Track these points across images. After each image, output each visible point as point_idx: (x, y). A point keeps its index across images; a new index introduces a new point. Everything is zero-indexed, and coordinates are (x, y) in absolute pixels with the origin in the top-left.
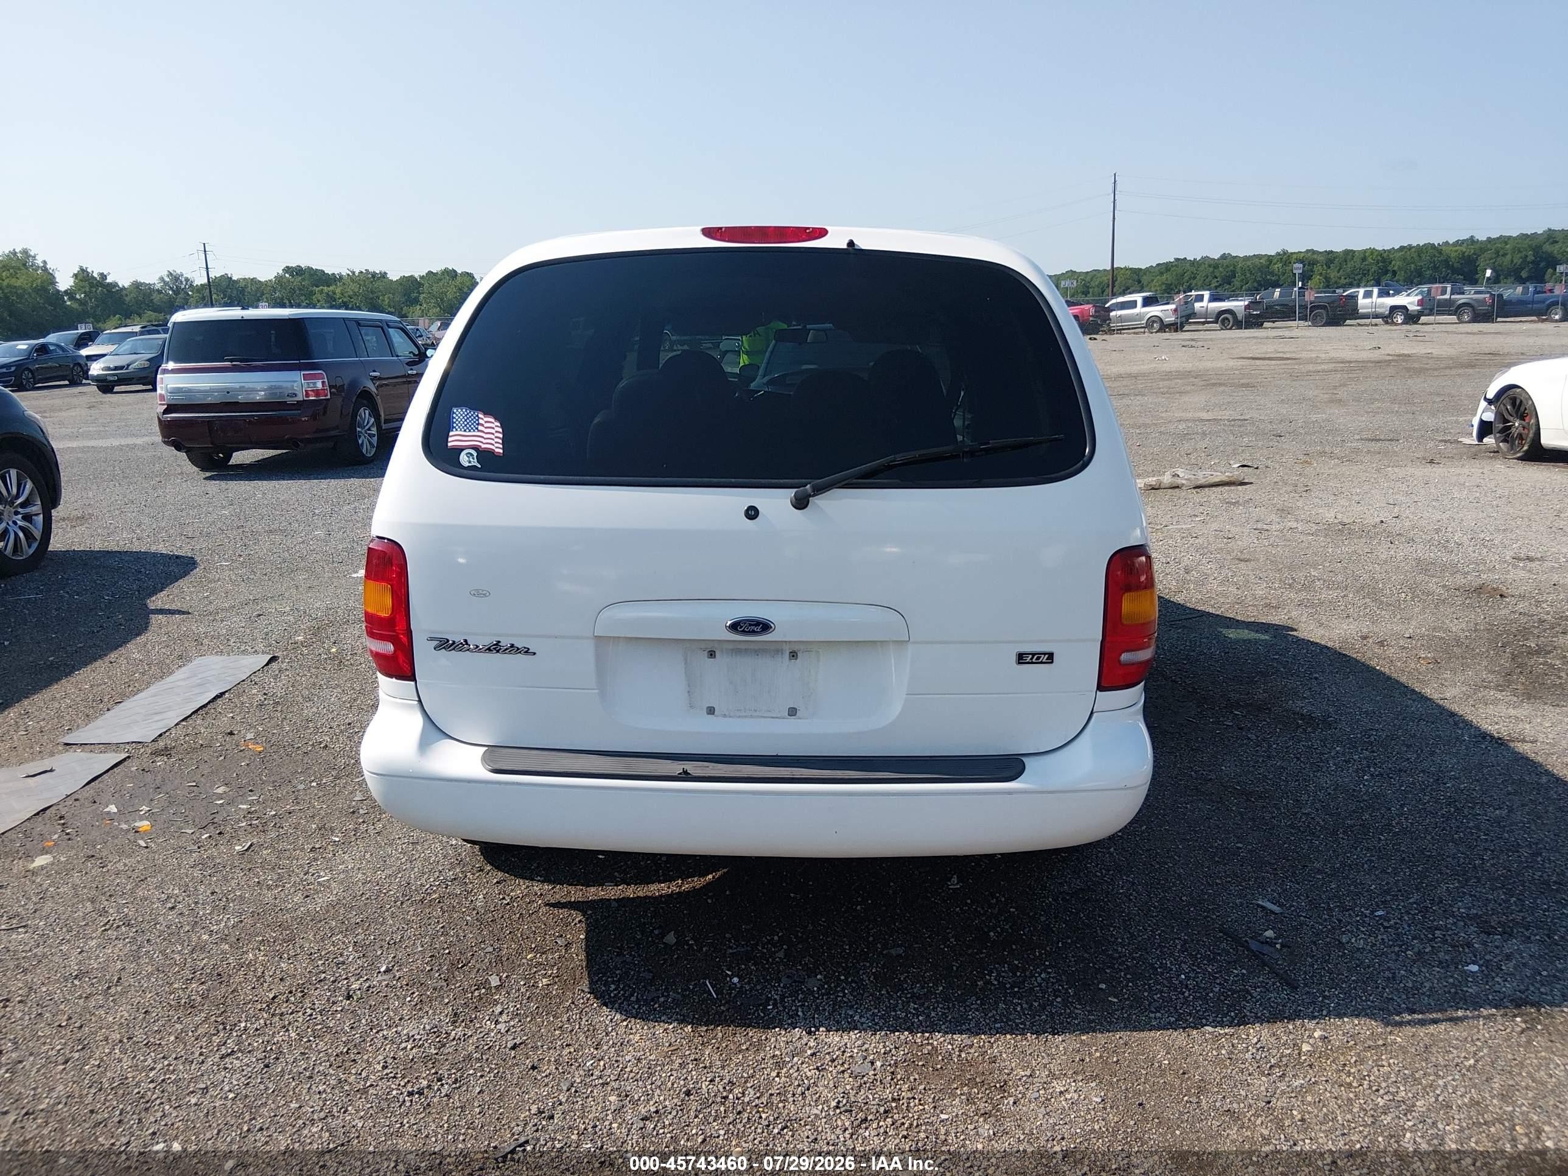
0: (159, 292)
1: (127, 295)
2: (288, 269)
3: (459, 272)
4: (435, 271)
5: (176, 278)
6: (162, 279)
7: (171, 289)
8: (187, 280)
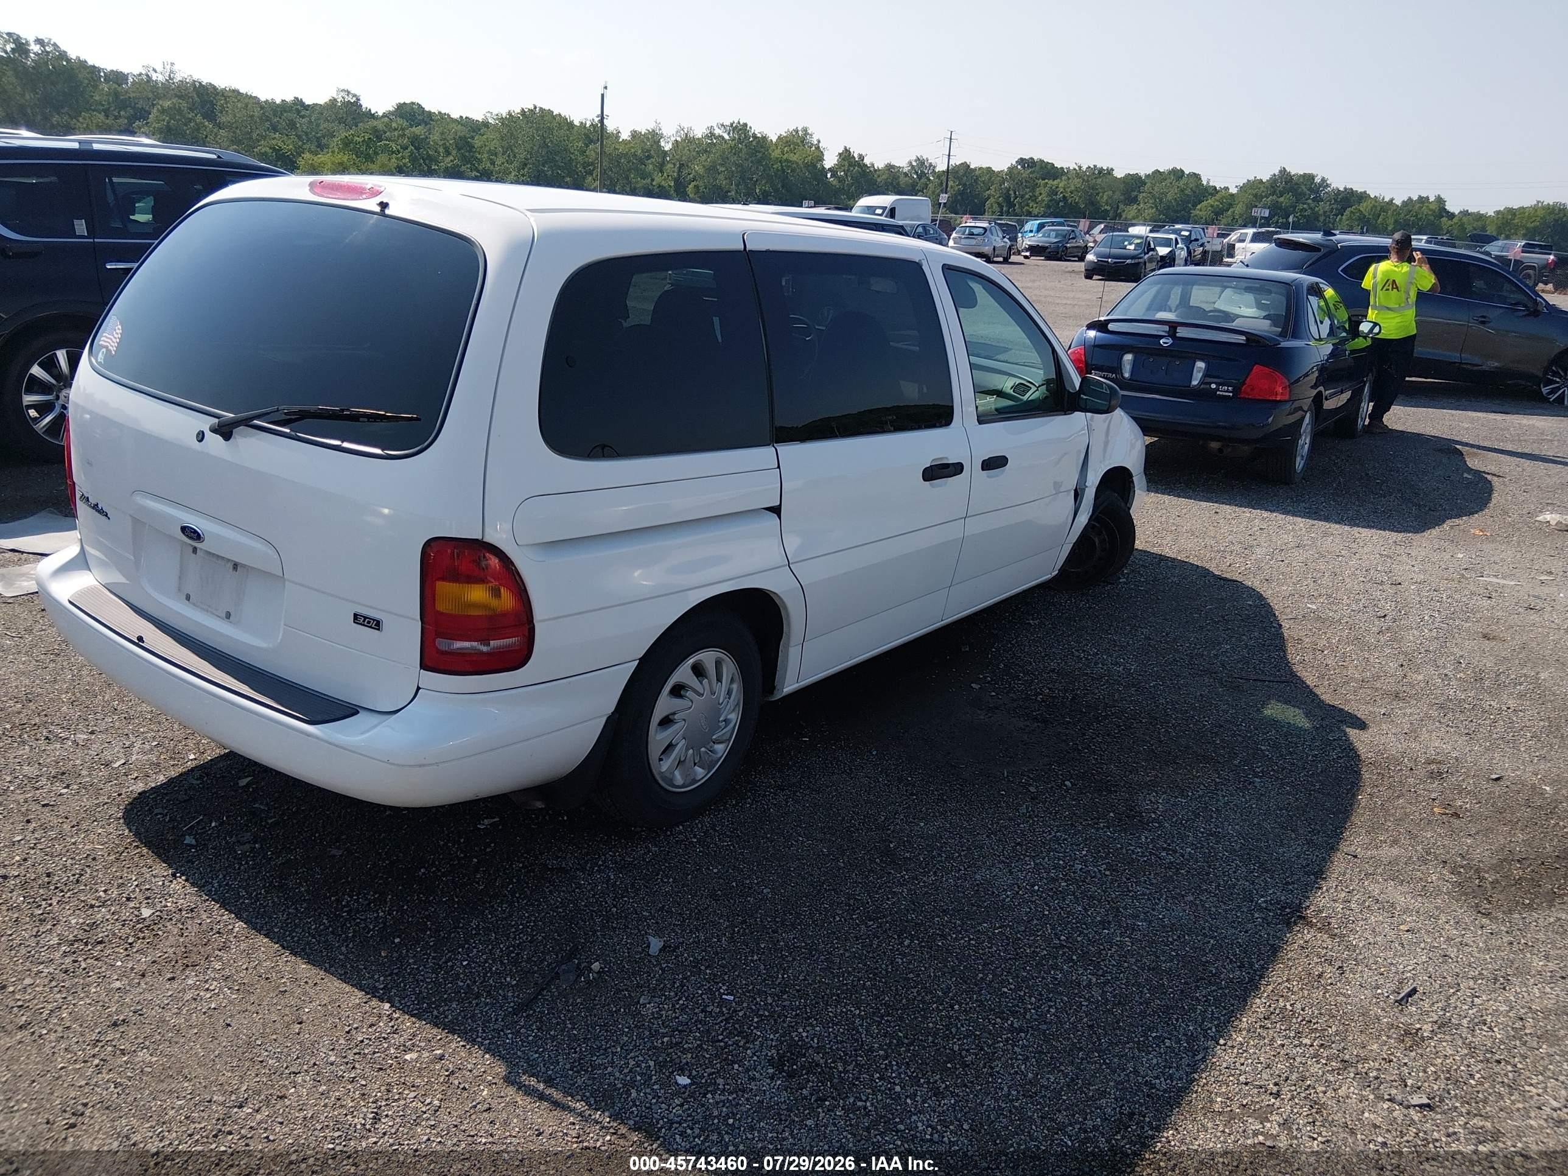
0: (906, 174)
1: (879, 176)
2: (1021, 161)
3: (1187, 172)
4: (1161, 170)
5: (921, 162)
6: (910, 163)
7: (916, 173)
8: (931, 165)
